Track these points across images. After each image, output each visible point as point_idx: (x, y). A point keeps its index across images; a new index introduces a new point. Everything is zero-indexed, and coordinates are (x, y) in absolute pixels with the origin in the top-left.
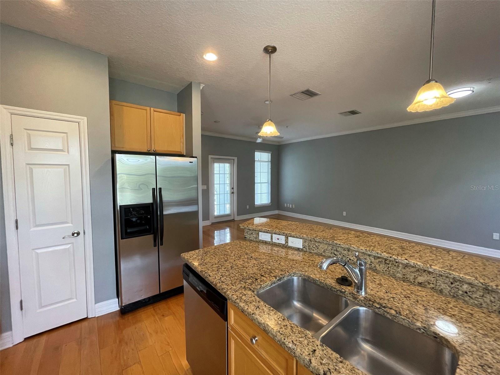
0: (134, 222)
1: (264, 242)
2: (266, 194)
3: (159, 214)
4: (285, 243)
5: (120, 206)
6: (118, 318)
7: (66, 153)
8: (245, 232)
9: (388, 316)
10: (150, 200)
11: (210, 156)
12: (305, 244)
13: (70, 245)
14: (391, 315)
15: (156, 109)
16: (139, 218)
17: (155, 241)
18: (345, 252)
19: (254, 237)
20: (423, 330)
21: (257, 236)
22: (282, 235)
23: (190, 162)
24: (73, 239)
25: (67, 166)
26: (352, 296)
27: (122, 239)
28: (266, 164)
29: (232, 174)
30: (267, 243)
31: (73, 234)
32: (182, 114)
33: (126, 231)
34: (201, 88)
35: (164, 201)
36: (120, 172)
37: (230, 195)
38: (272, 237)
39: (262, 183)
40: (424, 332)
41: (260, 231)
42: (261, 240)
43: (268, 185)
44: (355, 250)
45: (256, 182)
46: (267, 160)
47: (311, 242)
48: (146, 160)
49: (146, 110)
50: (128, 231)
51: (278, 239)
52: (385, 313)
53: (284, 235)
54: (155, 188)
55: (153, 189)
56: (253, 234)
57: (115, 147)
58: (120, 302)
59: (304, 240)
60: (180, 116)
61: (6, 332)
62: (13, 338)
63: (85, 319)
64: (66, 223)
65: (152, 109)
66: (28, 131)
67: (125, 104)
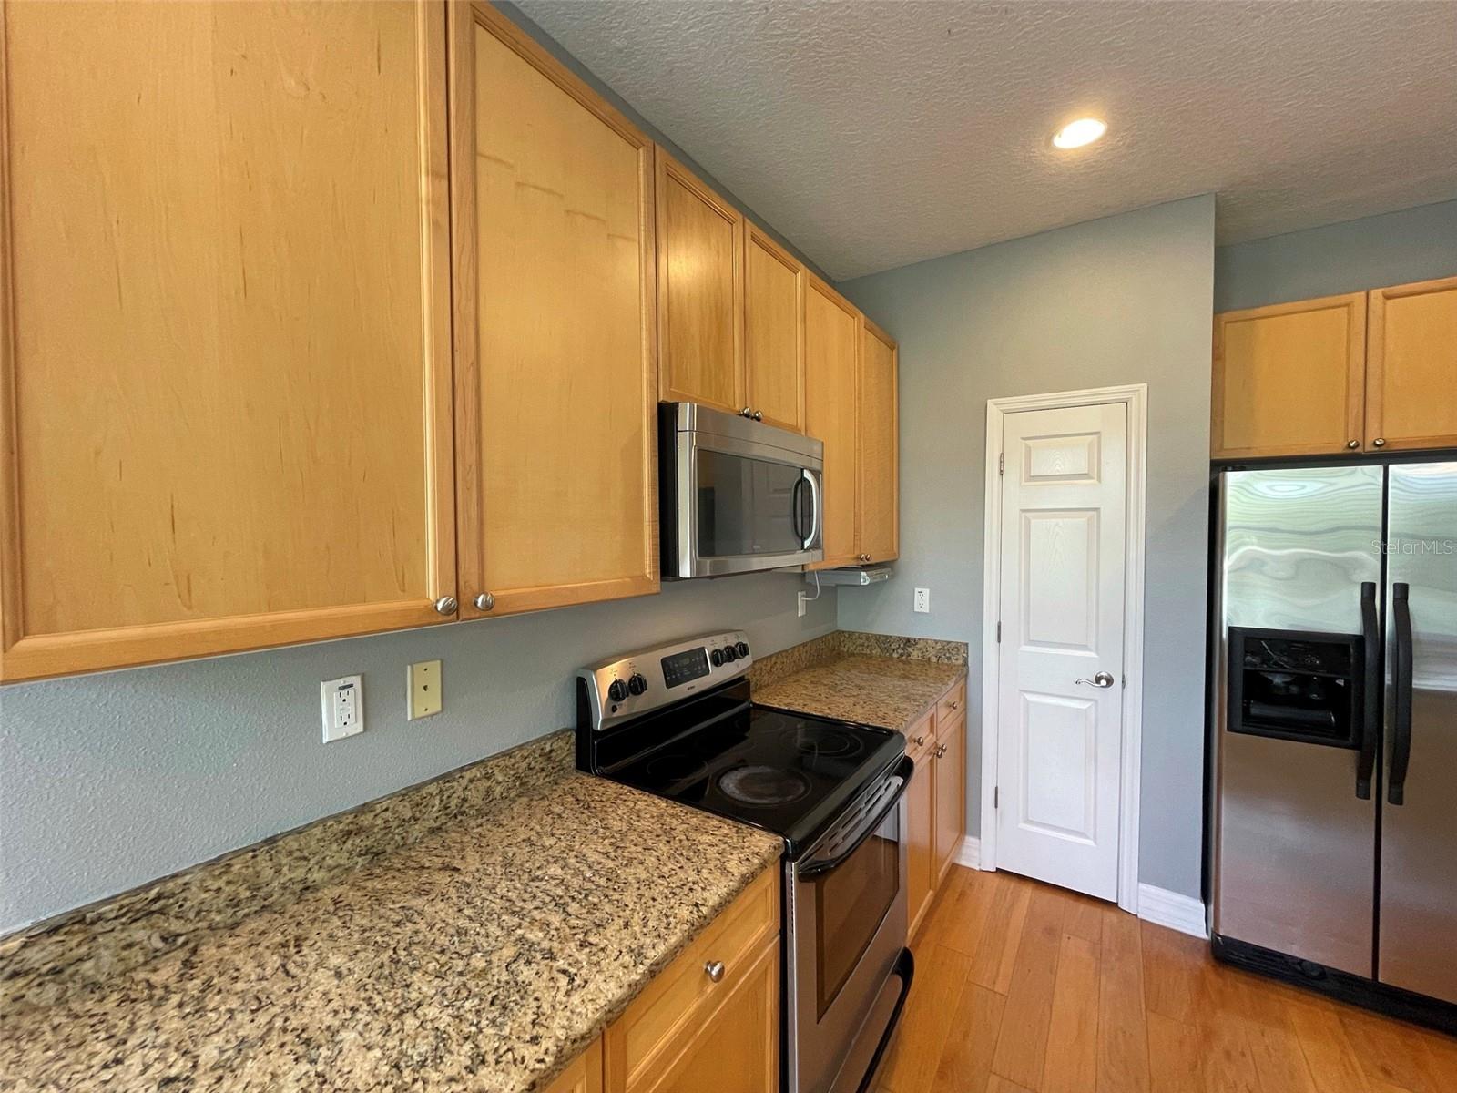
0: (1277, 687)
3: (1389, 683)
5: (1231, 629)
6: (1201, 960)
7: (1095, 482)
13: (1089, 704)
15: (1390, 290)
17: (1363, 775)
24: (1096, 692)
25: (1094, 513)
27: (1229, 729)
31: (1098, 680)
33: (1246, 710)
49: (1350, 305)
50: (1258, 713)
55: (1368, 589)
57: (1224, 446)
58: (1212, 919)
61: (973, 835)
62: (981, 854)
63: (1112, 906)
64: (1085, 647)
65: (1376, 294)
66: (1028, 442)
67: (1263, 311)
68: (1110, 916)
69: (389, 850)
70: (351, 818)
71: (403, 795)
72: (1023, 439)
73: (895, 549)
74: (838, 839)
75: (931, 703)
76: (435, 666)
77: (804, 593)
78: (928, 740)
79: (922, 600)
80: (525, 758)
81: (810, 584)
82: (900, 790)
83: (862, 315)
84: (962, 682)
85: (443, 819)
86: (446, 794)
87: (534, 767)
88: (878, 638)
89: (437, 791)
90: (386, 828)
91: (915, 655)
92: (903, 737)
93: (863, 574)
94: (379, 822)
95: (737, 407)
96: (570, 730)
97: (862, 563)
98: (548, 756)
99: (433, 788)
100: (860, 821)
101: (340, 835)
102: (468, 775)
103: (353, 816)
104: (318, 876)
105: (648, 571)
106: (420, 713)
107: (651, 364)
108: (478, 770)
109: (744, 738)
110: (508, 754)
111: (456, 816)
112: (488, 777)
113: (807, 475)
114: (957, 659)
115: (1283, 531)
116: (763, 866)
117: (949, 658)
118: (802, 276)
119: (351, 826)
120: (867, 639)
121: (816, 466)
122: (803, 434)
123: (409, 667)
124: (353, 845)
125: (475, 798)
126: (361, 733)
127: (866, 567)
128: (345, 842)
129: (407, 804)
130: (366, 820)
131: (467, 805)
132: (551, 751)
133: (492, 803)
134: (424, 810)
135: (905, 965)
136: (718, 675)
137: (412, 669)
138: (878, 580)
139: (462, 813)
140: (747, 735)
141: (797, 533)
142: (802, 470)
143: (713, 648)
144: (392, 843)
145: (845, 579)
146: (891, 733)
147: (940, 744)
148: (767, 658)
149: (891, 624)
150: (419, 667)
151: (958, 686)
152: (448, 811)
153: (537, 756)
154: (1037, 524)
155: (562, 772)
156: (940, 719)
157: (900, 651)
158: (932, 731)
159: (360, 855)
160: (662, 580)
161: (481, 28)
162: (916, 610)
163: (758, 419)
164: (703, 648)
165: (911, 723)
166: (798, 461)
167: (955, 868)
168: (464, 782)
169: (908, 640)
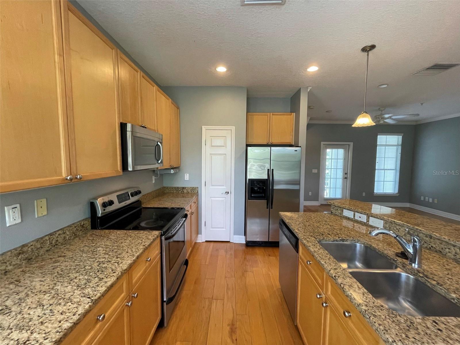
0: (256, 190)
1: (348, 218)
2: (392, 182)
3: (271, 188)
4: (367, 222)
5: (249, 179)
6: (244, 248)
7: (225, 148)
8: (332, 208)
9: (429, 285)
10: (266, 177)
11: (322, 143)
12: (386, 225)
13: (224, 198)
14: (431, 284)
15: (274, 113)
16: (259, 188)
17: (267, 205)
18: (427, 239)
19: (339, 212)
20: (457, 300)
21: (342, 212)
22: (364, 214)
23: (295, 151)
24: (225, 196)
25: (225, 155)
26: (402, 264)
27: (249, 199)
28: (395, 148)
29: (345, 159)
30: (350, 219)
31: (226, 193)
32: (293, 113)
33: (251, 195)
34: (309, 90)
35: (275, 181)
36: (250, 158)
37: (343, 180)
38: (354, 215)
39: (387, 169)
40: (457, 303)
41: (344, 209)
42: (344, 216)
43: (396, 173)
44: (436, 237)
45: (376, 168)
46: (397, 144)
47: (392, 224)
48: (265, 150)
49: (267, 115)
50: (252, 195)
51: (360, 217)
52: (426, 282)
53: (366, 215)
54: (269, 169)
55: (268, 170)
56: (338, 210)
57: (248, 142)
58: (246, 239)
59: (385, 222)
60: (291, 115)
61: (200, 234)
62: (201, 239)
63: (228, 242)
64: (223, 186)
65: (271, 114)
66: (211, 137)
67: (255, 114)
68: (228, 244)
69: (33, 258)
70: (20, 249)
71: (37, 240)
72: (210, 136)
73: (180, 164)
74: (172, 231)
75: (191, 201)
76: (44, 201)
77: (154, 176)
78: (190, 211)
79: (187, 177)
80: (76, 227)
81: (156, 174)
82: (185, 221)
83: (170, 99)
84: (197, 197)
85: (51, 247)
86: (51, 239)
87: (79, 229)
88: (175, 188)
89: (48, 238)
90: (32, 251)
91: (185, 191)
92: (185, 209)
93: (172, 170)
94: (30, 249)
95: (140, 124)
96: (89, 218)
97: (172, 167)
98: (82, 226)
99: (47, 238)
100: (177, 228)
101: (17, 254)
102: (58, 233)
103: (21, 248)
104: (10, 268)
105: (119, 169)
106: (40, 215)
107: (118, 112)
108: (61, 231)
109: (140, 217)
110: (70, 226)
111: (54, 246)
112: (64, 233)
113: (159, 143)
114: (196, 191)
115: (257, 159)
116: (157, 237)
117: (194, 191)
118: (155, 88)
119: (20, 251)
120: (172, 188)
121: (161, 141)
122: (157, 132)
123: (35, 201)
124: (21, 257)
125: (60, 240)
126: (20, 223)
127: (172, 168)
128: (18, 256)
129: (38, 243)
130: (25, 249)
131: (58, 242)
132: (83, 224)
133: (66, 241)
134: (44, 245)
135: (186, 263)
136: (133, 199)
137: (37, 202)
138: (176, 172)
139: (57, 245)
140: (140, 216)
141: (156, 159)
142: (158, 142)
143: (131, 192)
144: (34, 255)
145: (168, 172)
146: (182, 208)
147: (192, 212)
148: (145, 195)
149: (179, 184)
150: (39, 201)
151: (196, 198)
152: (52, 245)
153: (79, 226)
154: (213, 157)
155: (87, 231)
156: (193, 205)
157: (181, 191)
158: (191, 209)
159: (24, 260)
160: (123, 172)
161: (70, 12)
162: (185, 180)
163: (146, 128)
164: (128, 192)
165: (186, 206)
166: (156, 140)
167: (196, 243)
168: (57, 235)
169: (183, 188)
